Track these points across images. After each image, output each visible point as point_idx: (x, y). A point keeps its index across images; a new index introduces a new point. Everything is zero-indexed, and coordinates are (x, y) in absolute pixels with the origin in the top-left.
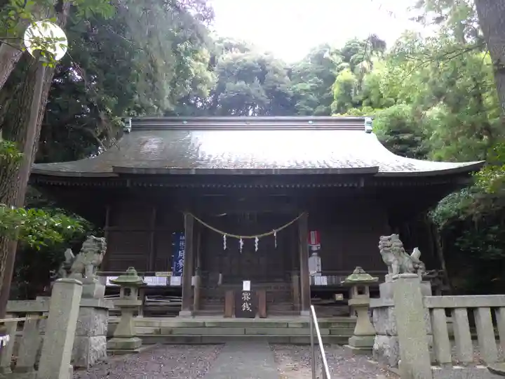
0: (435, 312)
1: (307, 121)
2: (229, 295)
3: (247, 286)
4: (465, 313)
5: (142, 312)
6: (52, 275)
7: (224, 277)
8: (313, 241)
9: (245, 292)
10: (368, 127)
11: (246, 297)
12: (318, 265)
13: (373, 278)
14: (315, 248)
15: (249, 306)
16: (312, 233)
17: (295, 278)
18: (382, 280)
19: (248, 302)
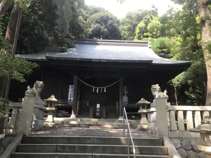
0: (171, 112)
1: (125, 42)
2: (91, 110)
3: (98, 106)
4: (182, 112)
5: (56, 115)
6: (19, 100)
7: (89, 103)
8: (125, 90)
9: (97, 108)
10: (149, 46)
11: (98, 110)
12: (127, 100)
13: (148, 102)
14: (125, 93)
15: (99, 114)
16: (125, 87)
17: (117, 104)
18: (152, 102)
19: (99, 112)
